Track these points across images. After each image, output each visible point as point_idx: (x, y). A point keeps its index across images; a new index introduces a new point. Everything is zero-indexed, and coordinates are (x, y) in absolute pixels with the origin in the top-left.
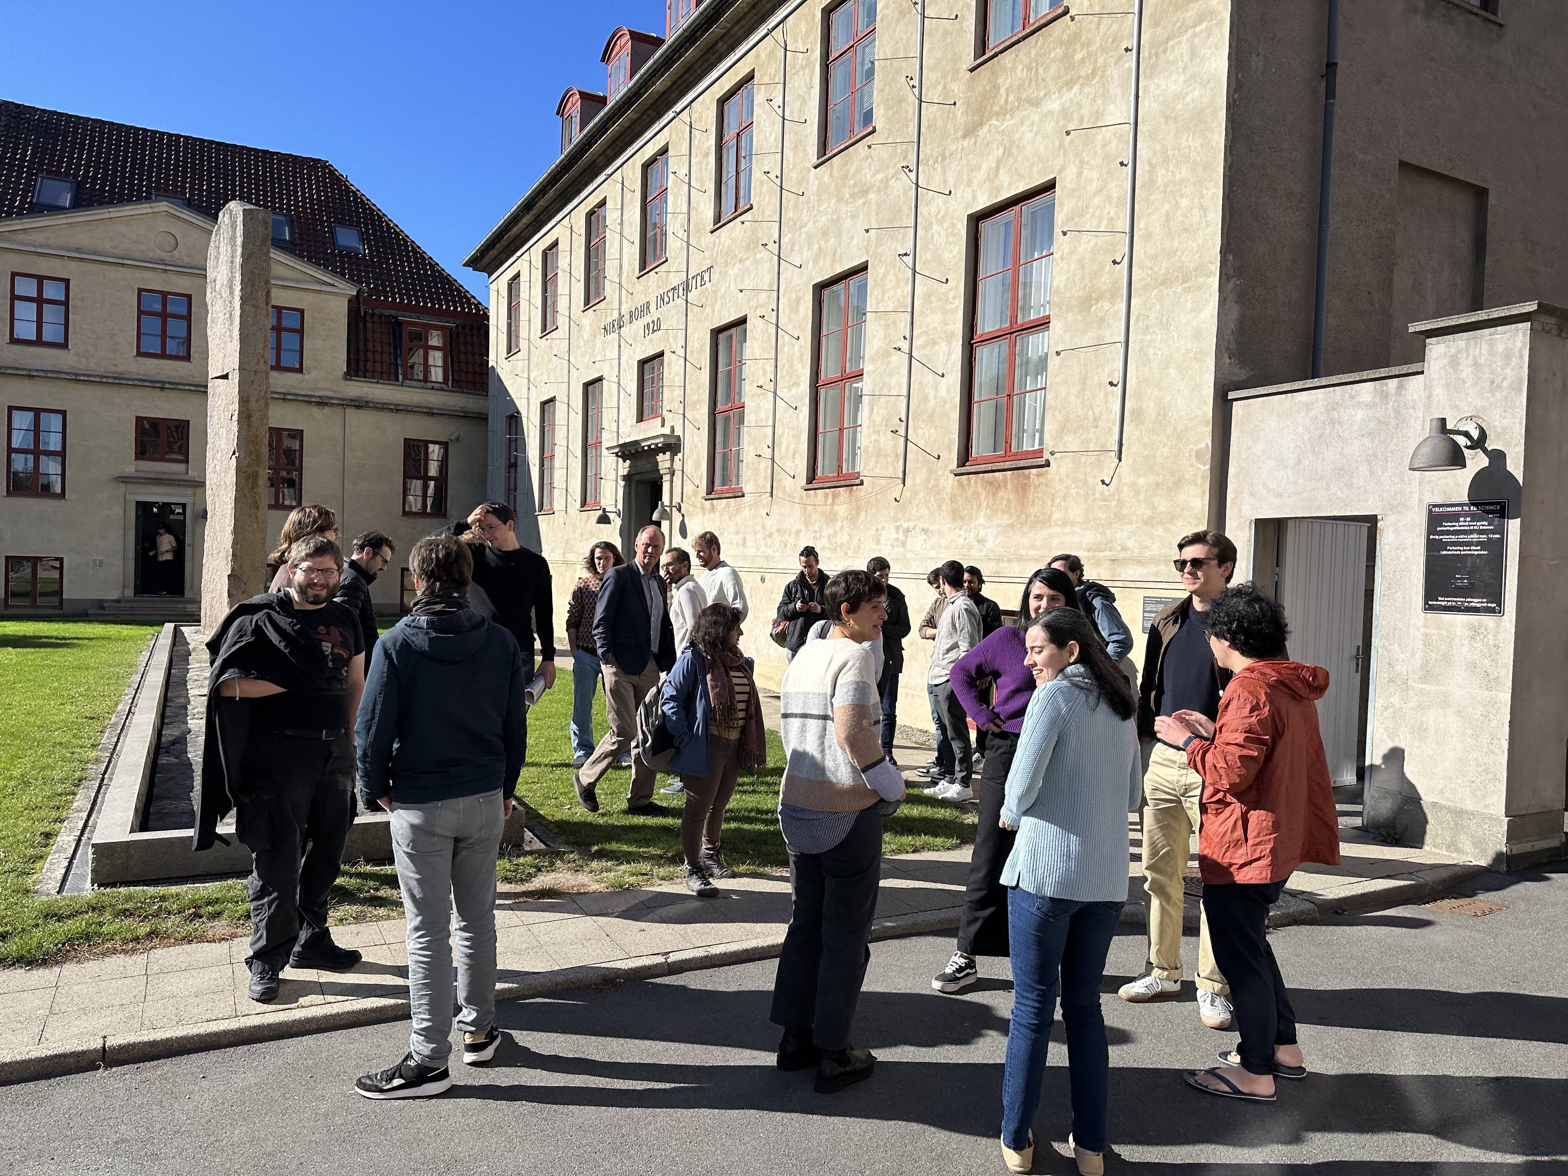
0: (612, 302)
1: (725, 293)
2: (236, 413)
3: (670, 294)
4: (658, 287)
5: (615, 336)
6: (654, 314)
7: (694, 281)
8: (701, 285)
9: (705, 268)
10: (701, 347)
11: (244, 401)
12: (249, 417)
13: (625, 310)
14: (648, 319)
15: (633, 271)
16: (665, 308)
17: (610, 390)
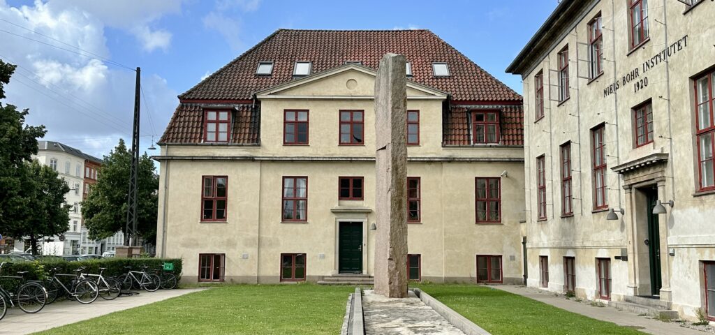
0: (609, 74)
1: (700, 50)
2: (390, 168)
3: (654, 61)
4: (644, 58)
5: (613, 95)
6: (642, 75)
7: (673, 48)
8: (679, 50)
9: (681, 38)
10: (682, 90)
11: (394, 160)
12: (397, 169)
13: (619, 77)
14: (638, 80)
15: (624, 52)
16: (651, 70)
17: (611, 131)
